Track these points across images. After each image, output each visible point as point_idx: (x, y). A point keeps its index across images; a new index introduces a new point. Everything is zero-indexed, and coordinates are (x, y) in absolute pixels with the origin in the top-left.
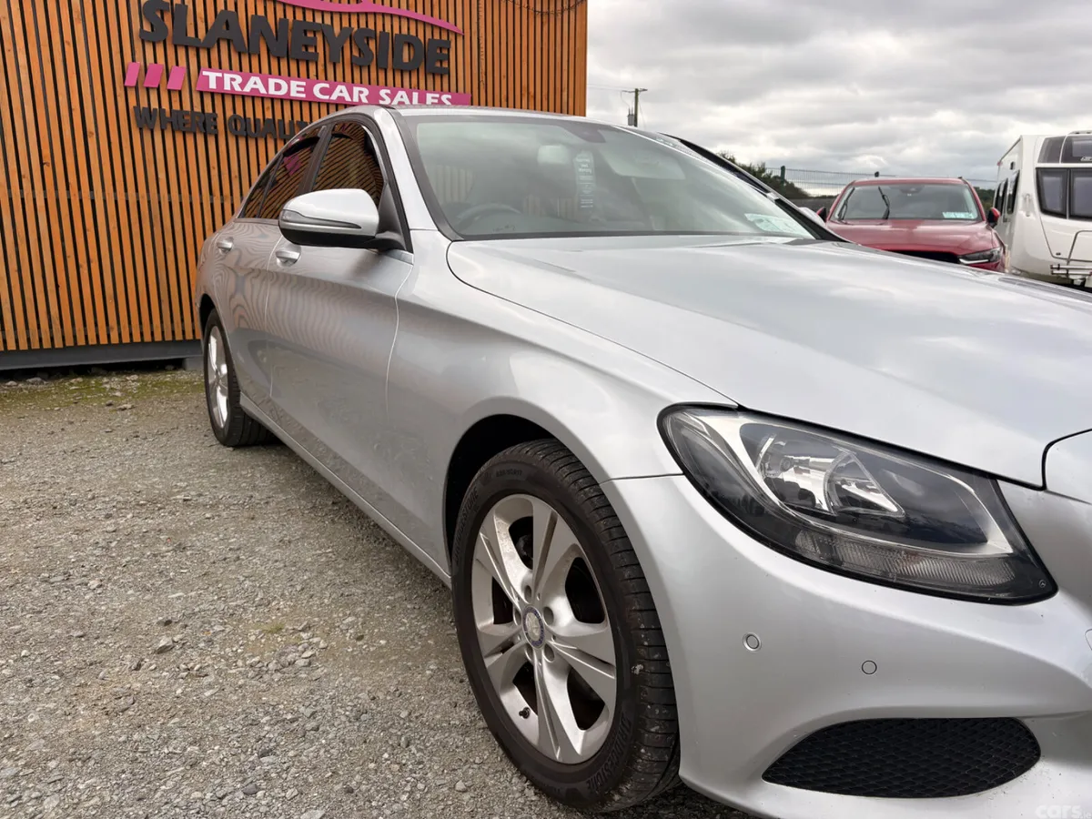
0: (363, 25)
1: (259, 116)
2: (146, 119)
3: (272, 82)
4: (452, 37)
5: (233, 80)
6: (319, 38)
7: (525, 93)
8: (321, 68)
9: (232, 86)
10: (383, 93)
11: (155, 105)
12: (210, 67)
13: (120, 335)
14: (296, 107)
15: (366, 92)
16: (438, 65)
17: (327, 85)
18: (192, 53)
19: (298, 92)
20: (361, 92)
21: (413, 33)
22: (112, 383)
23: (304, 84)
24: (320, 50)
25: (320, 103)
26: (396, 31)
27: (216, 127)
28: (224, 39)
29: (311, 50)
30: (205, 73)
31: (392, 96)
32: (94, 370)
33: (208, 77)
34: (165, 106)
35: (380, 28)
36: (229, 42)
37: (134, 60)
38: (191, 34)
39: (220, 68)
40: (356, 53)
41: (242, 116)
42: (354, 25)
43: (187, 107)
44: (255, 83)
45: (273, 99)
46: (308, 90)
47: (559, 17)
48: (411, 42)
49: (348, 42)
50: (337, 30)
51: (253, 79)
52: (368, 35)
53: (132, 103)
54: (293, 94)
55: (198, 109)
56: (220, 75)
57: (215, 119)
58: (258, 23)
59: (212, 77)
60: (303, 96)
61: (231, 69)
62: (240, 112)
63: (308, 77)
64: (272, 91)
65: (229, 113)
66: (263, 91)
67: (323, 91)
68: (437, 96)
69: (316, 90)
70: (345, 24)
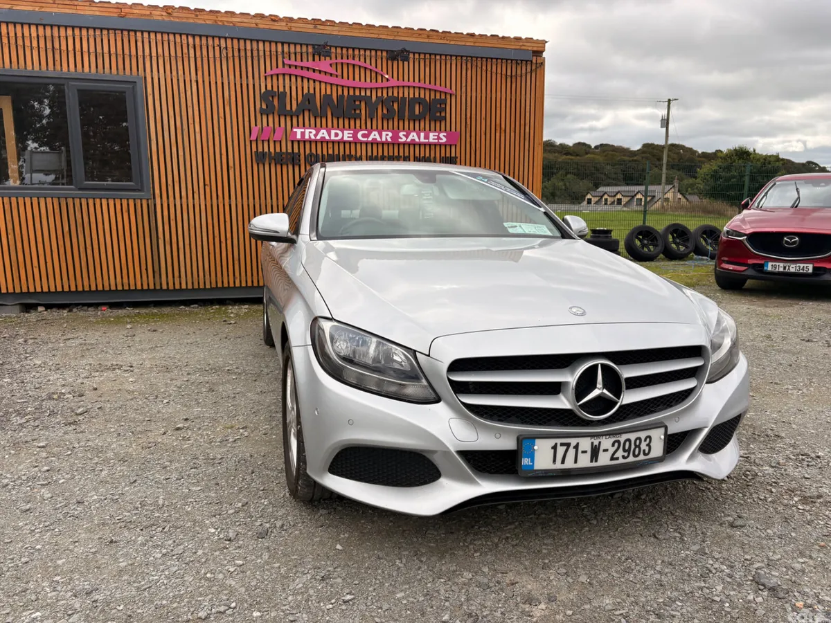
0: (390, 94)
1: (325, 152)
2: (260, 158)
3: (333, 132)
4: (448, 97)
5: (310, 132)
6: (363, 104)
7: (498, 128)
8: (363, 122)
9: (310, 136)
10: (401, 134)
11: (266, 150)
12: (298, 126)
13: (241, 282)
14: (347, 146)
15: (390, 134)
16: (438, 114)
17: (366, 132)
18: (288, 119)
19: (348, 137)
20: (387, 135)
21: (422, 96)
22: (233, 310)
23: (352, 132)
24: (363, 112)
25: (361, 143)
26: (411, 96)
27: (300, 161)
28: (306, 109)
29: (358, 112)
30: (295, 130)
31: (407, 136)
32: (228, 302)
33: (296, 132)
34: (272, 150)
35: (401, 95)
36: (309, 111)
37: (256, 125)
38: (288, 108)
39: (304, 126)
40: (385, 111)
41: (315, 153)
42: (385, 95)
43: (284, 150)
44: (323, 134)
45: (333, 142)
46: (355, 136)
47: (524, 78)
48: (420, 101)
49: (381, 106)
50: (374, 98)
51: (322, 131)
52: (393, 100)
53: (254, 149)
54: (346, 138)
55: (290, 151)
56: (303, 130)
57: (299, 156)
58: (327, 99)
59: (299, 131)
60: (352, 139)
61: (310, 126)
62: (314, 151)
63: (355, 128)
64: (333, 138)
65: (308, 152)
66: (327, 138)
67: (363, 136)
68: (437, 134)
69: (359, 136)
70: (379, 94)
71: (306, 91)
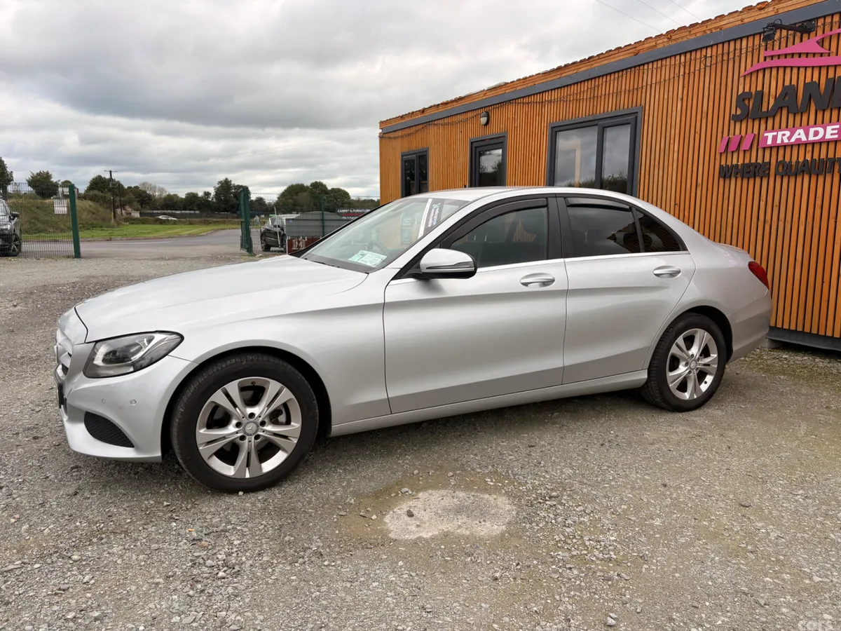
1: (801, 159)
5: (784, 135)
9: (782, 139)
12: (772, 129)
14: (825, 147)
18: (763, 122)
19: (832, 134)
23: (838, 127)
27: (769, 172)
28: (785, 107)
30: (765, 135)
33: (767, 137)
36: (788, 108)
38: (764, 109)
39: (780, 128)
43: (754, 160)
44: (800, 134)
45: (813, 144)
51: (797, 131)
54: (828, 137)
56: (775, 134)
57: (770, 166)
58: (811, 88)
59: (770, 135)
60: (836, 136)
64: (811, 138)
66: (805, 139)
71: (787, 83)
